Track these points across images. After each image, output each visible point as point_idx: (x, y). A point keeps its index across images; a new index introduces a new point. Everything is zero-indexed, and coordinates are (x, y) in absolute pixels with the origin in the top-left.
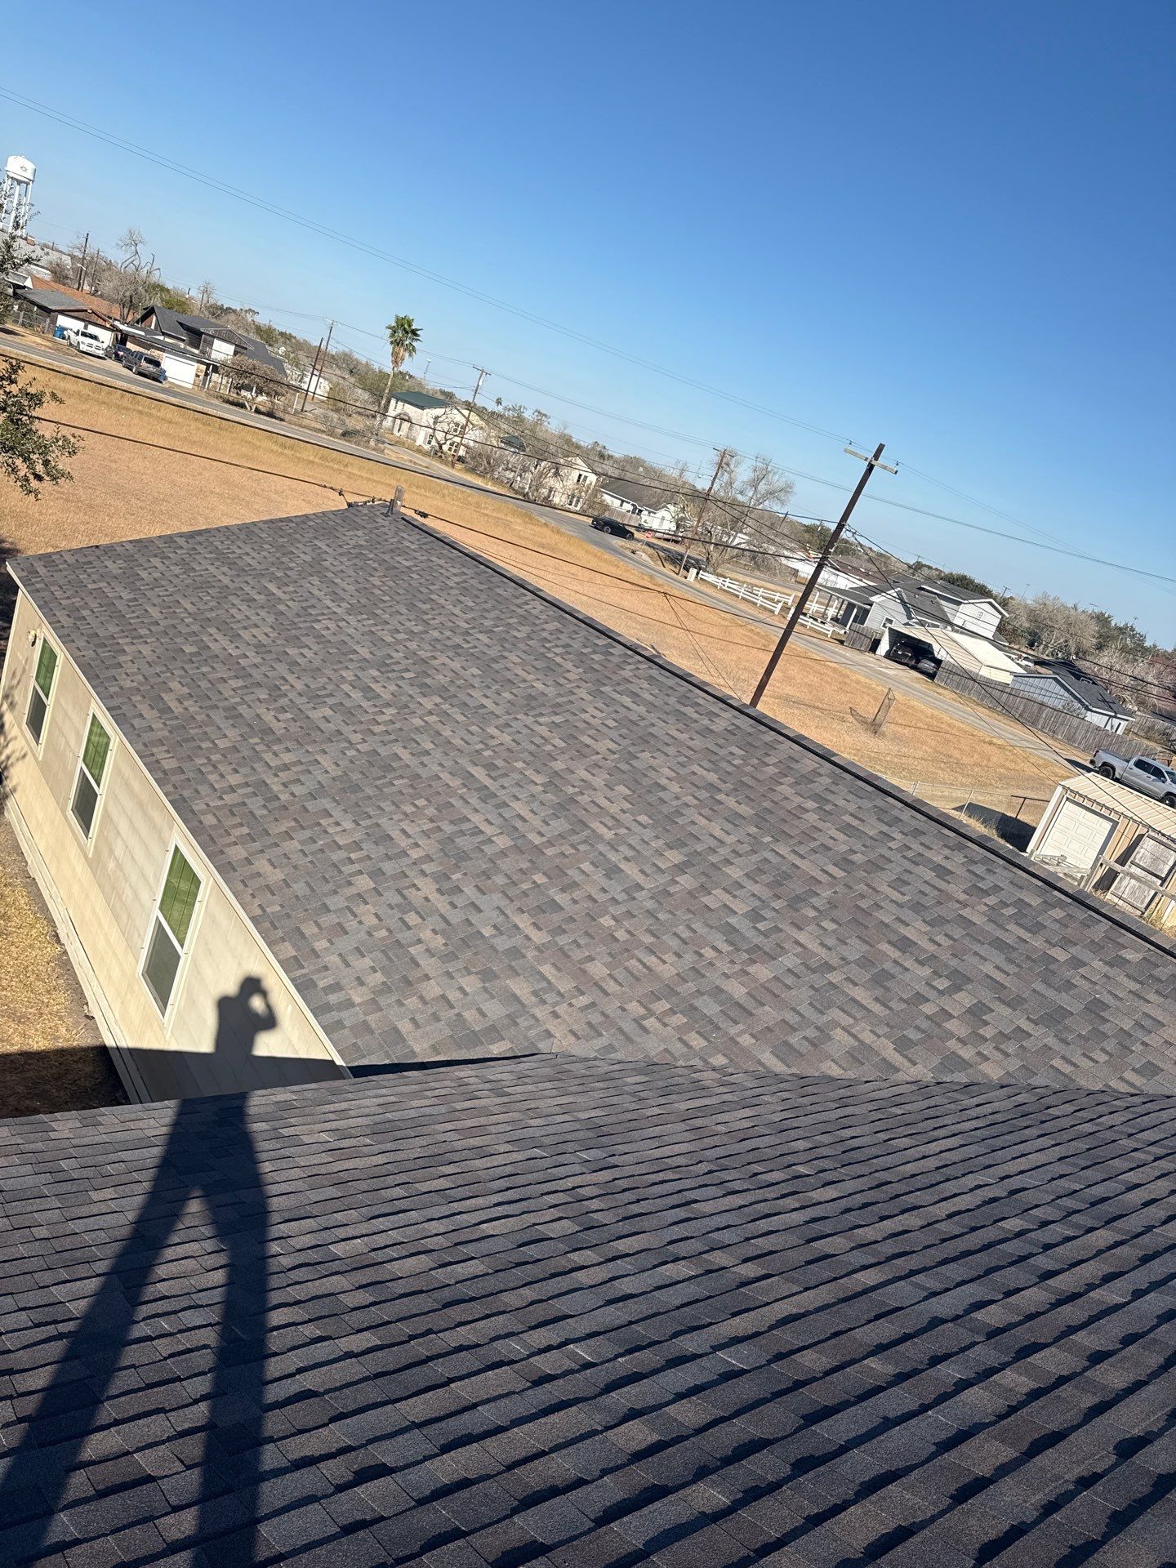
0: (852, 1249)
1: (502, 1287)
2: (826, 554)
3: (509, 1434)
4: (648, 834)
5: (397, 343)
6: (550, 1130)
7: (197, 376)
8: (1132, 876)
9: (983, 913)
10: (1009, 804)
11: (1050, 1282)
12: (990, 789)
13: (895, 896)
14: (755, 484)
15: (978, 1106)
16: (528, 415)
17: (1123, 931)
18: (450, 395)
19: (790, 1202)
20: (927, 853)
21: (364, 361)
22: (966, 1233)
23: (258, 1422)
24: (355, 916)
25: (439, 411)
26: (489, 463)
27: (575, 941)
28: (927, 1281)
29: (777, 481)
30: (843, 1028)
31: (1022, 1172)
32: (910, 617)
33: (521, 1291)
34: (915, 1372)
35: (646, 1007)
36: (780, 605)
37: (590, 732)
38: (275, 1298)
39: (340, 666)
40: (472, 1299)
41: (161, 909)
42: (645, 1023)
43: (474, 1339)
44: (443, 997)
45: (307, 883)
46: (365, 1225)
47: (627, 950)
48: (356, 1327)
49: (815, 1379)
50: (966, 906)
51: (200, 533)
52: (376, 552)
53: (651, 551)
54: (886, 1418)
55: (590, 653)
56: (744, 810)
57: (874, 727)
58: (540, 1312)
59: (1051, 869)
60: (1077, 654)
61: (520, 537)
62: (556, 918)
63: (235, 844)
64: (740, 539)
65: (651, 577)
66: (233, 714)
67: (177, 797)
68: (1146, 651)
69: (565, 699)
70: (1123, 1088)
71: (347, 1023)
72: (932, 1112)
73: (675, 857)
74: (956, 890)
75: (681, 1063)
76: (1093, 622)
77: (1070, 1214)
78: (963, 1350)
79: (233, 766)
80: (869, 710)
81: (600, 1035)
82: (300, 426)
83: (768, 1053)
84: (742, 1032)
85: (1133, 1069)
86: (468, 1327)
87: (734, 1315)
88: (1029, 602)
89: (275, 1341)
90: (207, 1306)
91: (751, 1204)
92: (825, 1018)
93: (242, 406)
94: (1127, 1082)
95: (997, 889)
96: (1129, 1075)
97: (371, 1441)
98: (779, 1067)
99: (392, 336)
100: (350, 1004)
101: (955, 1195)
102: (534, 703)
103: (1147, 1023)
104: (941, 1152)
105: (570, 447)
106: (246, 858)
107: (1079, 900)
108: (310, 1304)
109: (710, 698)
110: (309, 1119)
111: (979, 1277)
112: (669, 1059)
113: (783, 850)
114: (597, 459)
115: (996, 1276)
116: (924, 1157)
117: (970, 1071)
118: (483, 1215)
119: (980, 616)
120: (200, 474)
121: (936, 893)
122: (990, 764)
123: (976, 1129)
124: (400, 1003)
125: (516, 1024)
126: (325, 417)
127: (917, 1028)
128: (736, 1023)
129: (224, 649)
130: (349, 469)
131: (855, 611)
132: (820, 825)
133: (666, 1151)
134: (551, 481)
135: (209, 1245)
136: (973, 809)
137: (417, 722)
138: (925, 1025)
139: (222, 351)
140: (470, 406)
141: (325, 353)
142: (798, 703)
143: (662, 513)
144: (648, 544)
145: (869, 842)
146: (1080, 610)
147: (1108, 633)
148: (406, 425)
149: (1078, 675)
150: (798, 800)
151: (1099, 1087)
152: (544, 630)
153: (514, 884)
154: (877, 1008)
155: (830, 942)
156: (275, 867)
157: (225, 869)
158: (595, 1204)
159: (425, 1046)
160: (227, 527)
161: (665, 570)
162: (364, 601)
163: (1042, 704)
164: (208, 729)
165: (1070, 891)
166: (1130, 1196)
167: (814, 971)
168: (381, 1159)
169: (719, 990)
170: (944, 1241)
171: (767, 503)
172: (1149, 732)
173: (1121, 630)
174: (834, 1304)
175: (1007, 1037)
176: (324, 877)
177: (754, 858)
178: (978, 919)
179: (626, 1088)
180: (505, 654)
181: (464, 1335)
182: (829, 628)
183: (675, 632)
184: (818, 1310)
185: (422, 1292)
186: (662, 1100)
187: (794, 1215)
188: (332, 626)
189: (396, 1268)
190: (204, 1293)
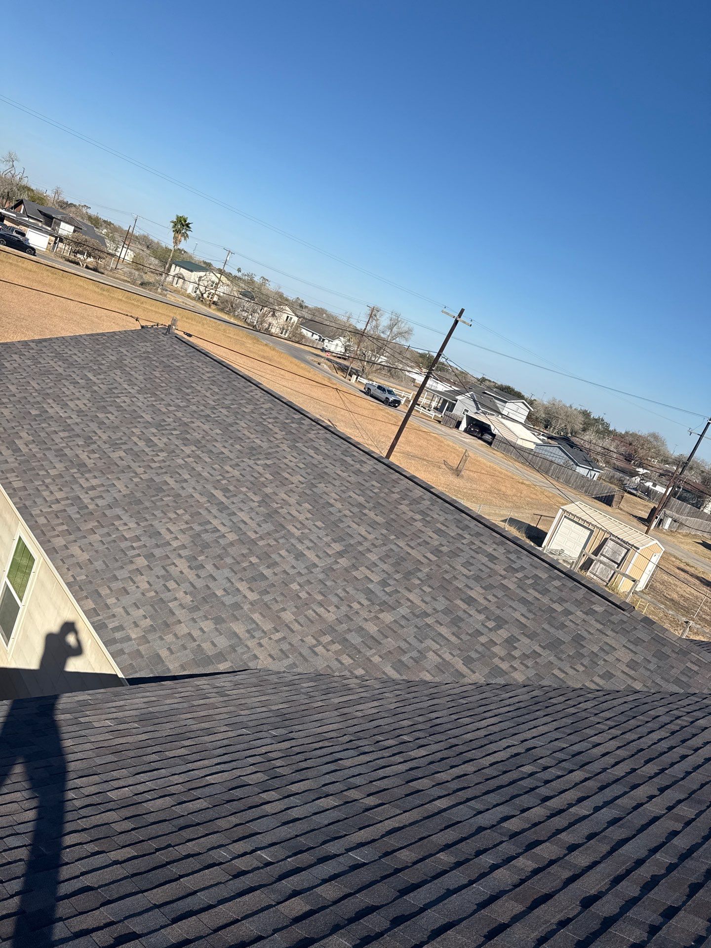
0: (433, 786)
1: (217, 816)
2: (431, 370)
3: (216, 909)
4: (322, 533)
5: (177, 231)
6: (254, 717)
7: (49, 244)
8: (601, 562)
9: (515, 583)
10: (533, 519)
11: (547, 803)
12: (521, 510)
13: (465, 571)
14: (391, 328)
15: (510, 698)
16: (257, 279)
17: (594, 594)
18: (209, 265)
19: (398, 758)
20: (484, 547)
21: (156, 241)
22: (500, 775)
23: (53, 908)
24: (134, 583)
25: (202, 274)
26: (232, 306)
27: (275, 599)
28: (477, 805)
29: (404, 327)
30: (433, 651)
31: (534, 737)
32: (478, 409)
33: (229, 818)
34: (467, 860)
35: (316, 639)
36: (405, 399)
37: (289, 471)
38: (69, 827)
39: (131, 425)
40: (198, 824)
41: (8, 577)
42: (315, 649)
43: (197, 850)
44: (189, 634)
45: (104, 562)
46: (132, 778)
47: (307, 604)
48: (121, 844)
49: (407, 867)
50: (505, 578)
51: (45, 340)
52: (157, 356)
53: (329, 363)
54: (448, 890)
55: (290, 423)
56: (380, 519)
57: (457, 472)
58: (240, 832)
59: (555, 558)
60: (571, 434)
61: (250, 351)
62: (263, 584)
63: (58, 536)
64: (382, 359)
65: (329, 378)
66: (60, 453)
67: (21, 505)
68: (610, 433)
69: (274, 450)
70: (593, 686)
71: (126, 651)
72: (483, 702)
73: (337, 547)
74: (500, 569)
75: (337, 674)
76: (581, 415)
77: (560, 762)
78: (495, 846)
79: (59, 486)
80: (454, 462)
81: (288, 657)
82: (114, 278)
83: (389, 667)
84: (375, 654)
85: (599, 676)
86: (194, 842)
87: (360, 829)
88: (545, 403)
89: (67, 855)
90: (23, 833)
91: (374, 760)
92: (423, 645)
93: (78, 264)
94: (595, 683)
95: (523, 568)
96: (597, 679)
97: (126, 918)
98: (394, 675)
99: (174, 227)
100: (128, 639)
101: (495, 752)
102: (254, 452)
103: (606, 648)
104: (488, 726)
105: (282, 300)
106: (65, 545)
107: (569, 576)
108: (92, 830)
109: (361, 452)
110: (99, 712)
111: (507, 801)
112: (329, 672)
113: (402, 543)
114: (298, 307)
115: (517, 801)
116: (478, 729)
117: (507, 677)
118: (207, 771)
119: (517, 410)
120: (48, 304)
121: (489, 570)
122: (522, 496)
123: (509, 712)
124: (161, 638)
125: (235, 651)
126: (130, 273)
127: (476, 651)
128: (371, 649)
129: (57, 413)
130: (144, 306)
131: (447, 404)
132: (423, 529)
133: (325, 729)
134: (270, 319)
135: (26, 794)
136: (512, 521)
137: (180, 461)
138: (480, 649)
139: (66, 229)
140: (221, 272)
141: (132, 235)
142: (414, 457)
143: (336, 342)
144: (328, 360)
145: (451, 540)
146: (573, 408)
147: (590, 422)
148: (181, 281)
149: (572, 445)
150: (411, 514)
151: (579, 686)
152: (262, 408)
153: (238, 563)
154: (453, 639)
155: (428, 599)
156: (83, 551)
157: (51, 552)
158: (278, 763)
159: (177, 665)
160: (63, 337)
161: (338, 375)
162: (149, 386)
163: (552, 462)
164: (44, 463)
165: (564, 571)
166: (595, 750)
167: (418, 617)
168: (144, 737)
169: (362, 629)
170: (487, 780)
171: (397, 339)
172: (611, 480)
173: (597, 420)
174: (421, 820)
175: (528, 657)
176: (115, 558)
177: (384, 548)
178: (512, 586)
179: (302, 690)
180: (237, 421)
181: (191, 847)
182: (433, 414)
183: (343, 412)
184: (411, 824)
185: (165, 820)
186: (324, 697)
187: (400, 766)
188: (127, 400)
189: (150, 806)
190: (22, 825)
